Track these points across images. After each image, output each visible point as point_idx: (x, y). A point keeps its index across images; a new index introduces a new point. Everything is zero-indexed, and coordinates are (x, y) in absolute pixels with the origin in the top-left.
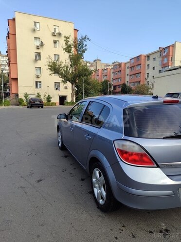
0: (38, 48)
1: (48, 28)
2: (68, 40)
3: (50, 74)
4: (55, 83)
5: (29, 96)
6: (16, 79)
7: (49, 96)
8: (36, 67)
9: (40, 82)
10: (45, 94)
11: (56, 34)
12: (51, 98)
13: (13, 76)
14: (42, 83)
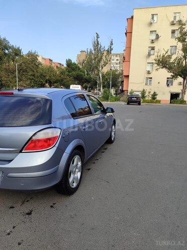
0: (152, 42)
1: (167, 17)
2: (184, 27)
3: (157, 70)
4: (168, 78)
5: (135, 92)
6: (127, 76)
7: (154, 93)
8: (148, 63)
9: (151, 78)
10: (150, 91)
11: (175, 22)
12: (157, 95)
13: (125, 74)
14: (153, 80)
